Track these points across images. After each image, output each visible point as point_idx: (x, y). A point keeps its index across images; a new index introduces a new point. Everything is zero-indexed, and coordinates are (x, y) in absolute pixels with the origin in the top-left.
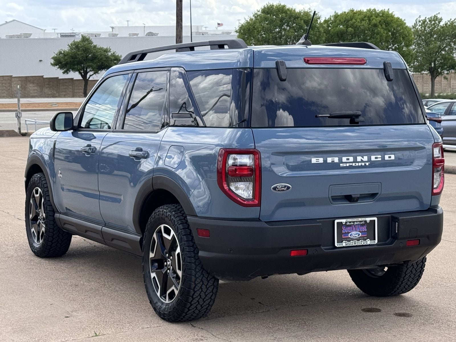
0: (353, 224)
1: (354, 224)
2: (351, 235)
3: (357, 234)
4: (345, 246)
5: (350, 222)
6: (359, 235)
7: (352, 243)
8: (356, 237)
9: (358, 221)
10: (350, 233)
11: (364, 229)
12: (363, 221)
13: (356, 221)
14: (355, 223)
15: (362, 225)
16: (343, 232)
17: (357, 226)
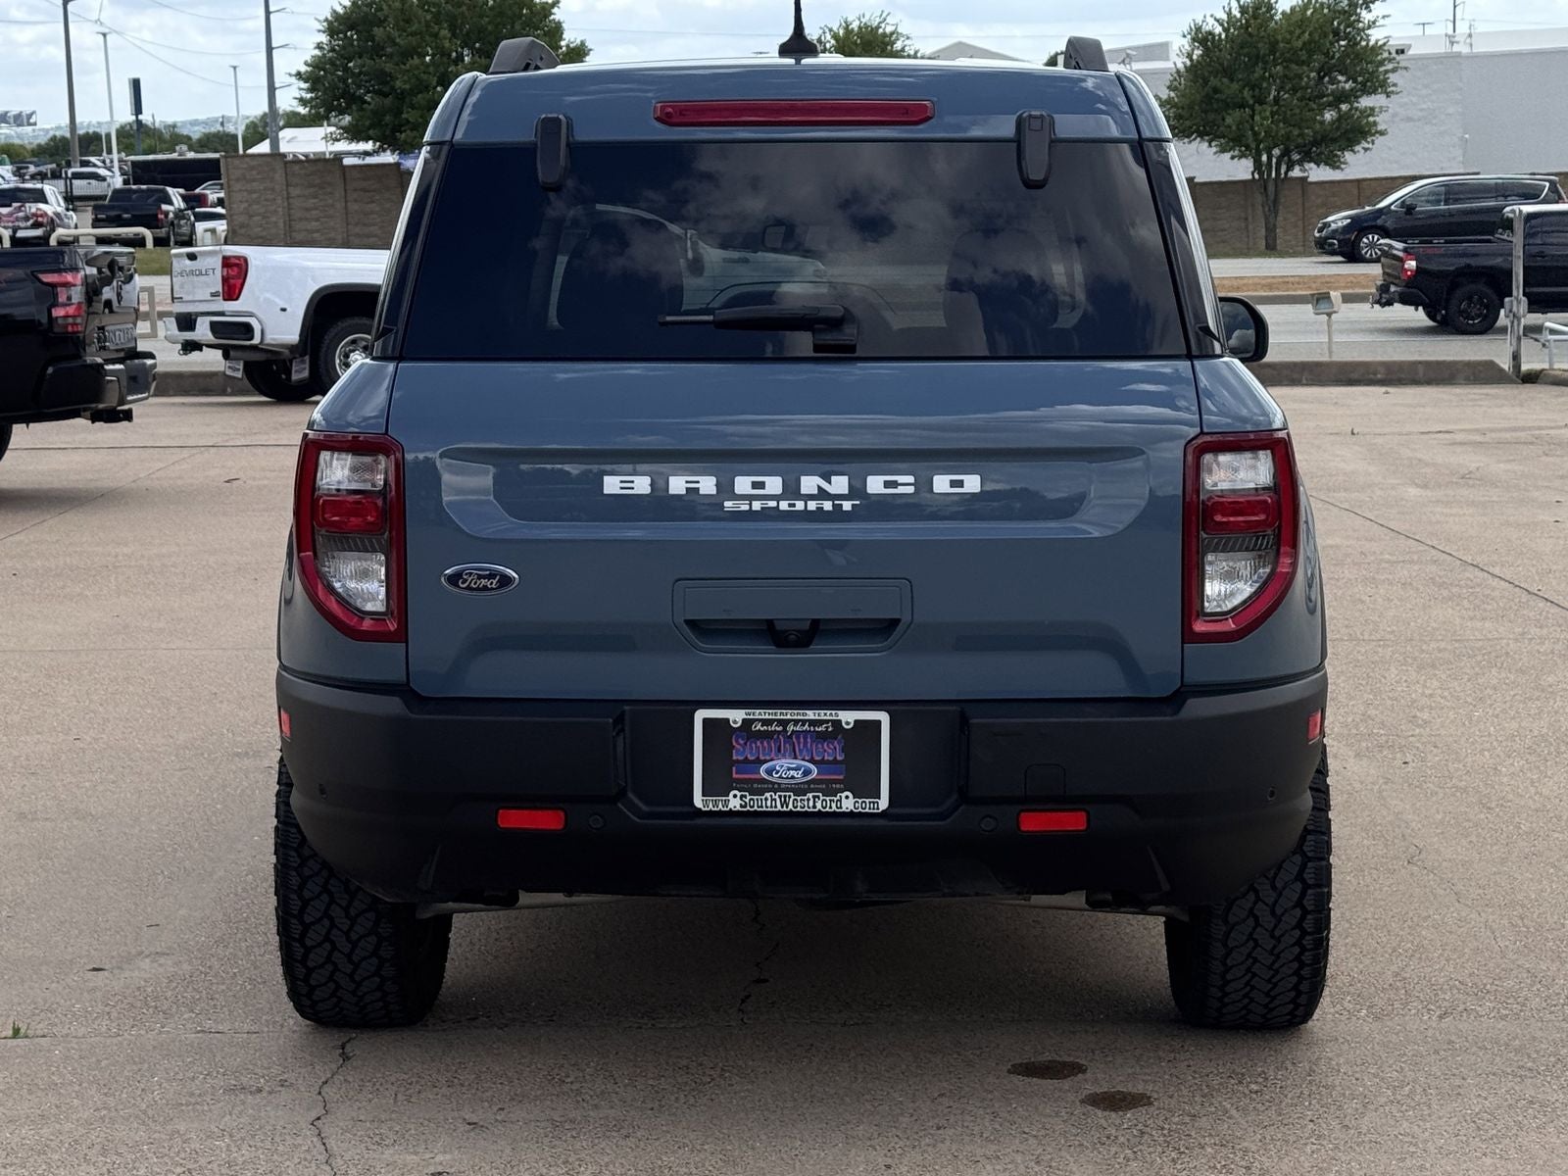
0: (780, 729)
1: (785, 730)
2: (769, 772)
3: (797, 769)
4: (738, 808)
5: (765, 722)
6: (807, 772)
7: (770, 802)
8: (792, 781)
9: (804, 722)
10: (766, 761)
11: (833, 751)
12: (827, 721)
13: (796, 722)
14: (791, 728)
15: (823, 737)
16: (735, 758)
17: (798, 738)
